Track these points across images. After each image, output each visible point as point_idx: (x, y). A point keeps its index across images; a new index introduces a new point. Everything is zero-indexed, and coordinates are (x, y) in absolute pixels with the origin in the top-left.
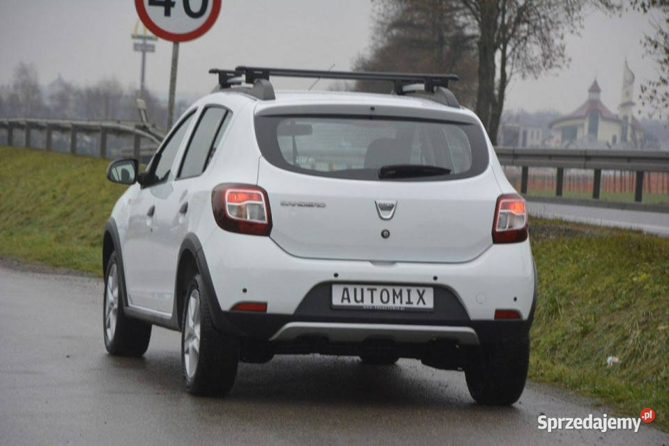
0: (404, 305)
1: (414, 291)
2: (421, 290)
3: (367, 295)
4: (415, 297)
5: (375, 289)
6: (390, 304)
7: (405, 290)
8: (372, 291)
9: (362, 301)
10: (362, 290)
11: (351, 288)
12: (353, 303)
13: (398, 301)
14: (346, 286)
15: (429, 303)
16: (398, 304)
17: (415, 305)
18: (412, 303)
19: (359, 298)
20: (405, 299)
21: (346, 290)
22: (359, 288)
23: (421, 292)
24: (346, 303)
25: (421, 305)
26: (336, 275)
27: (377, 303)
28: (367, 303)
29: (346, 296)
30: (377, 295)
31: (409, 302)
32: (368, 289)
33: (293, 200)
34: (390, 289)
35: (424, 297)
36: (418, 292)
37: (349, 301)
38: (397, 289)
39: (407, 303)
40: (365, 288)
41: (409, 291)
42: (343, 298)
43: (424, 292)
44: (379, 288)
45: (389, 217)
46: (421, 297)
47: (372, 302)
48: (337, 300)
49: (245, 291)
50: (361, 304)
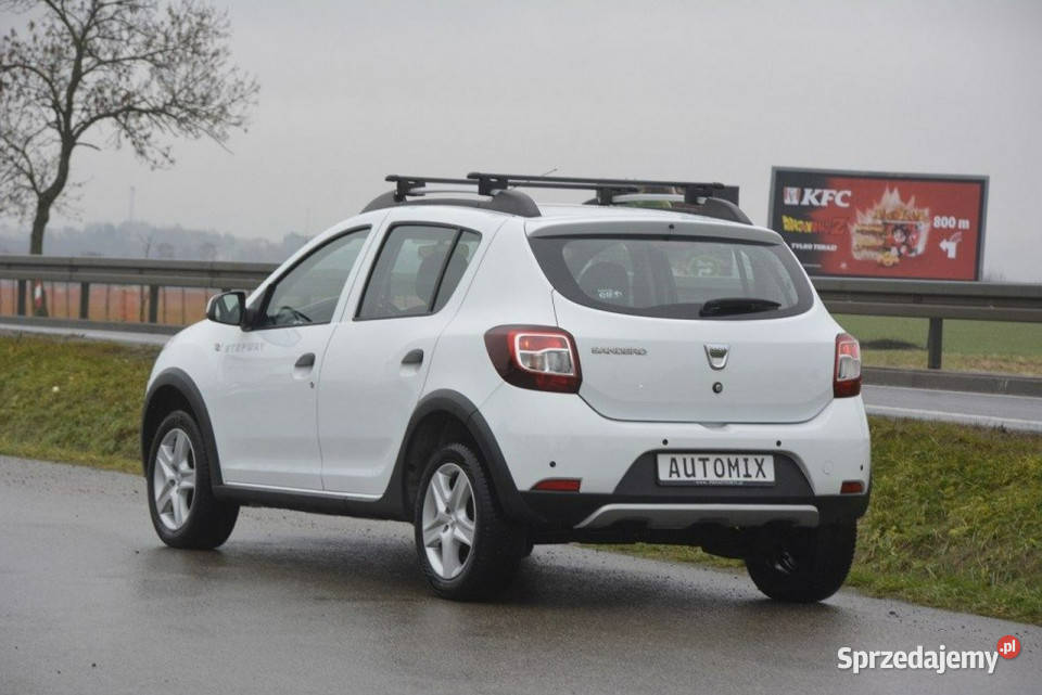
0: (742, 479)
1: (751, 458)
2: (759, 458)
3: (699, 466)
4: (753, 469)
5: (707, 459)
6: (726, 478)
7: (741, 458)
8: (704, 460)
9: (694, 475)
10: (693, 460)
11: (679, 458)
12: (683, 478)
13: (734, 473)
14: (674, 456)
15: (769, 475)
16: (735, 478)
17: (754, 479)
18: (750, 476)
19: (690, 471)
20: (743, 472)
21: (673, 460)
22: (688, 457)
23: (760, 461)
24: (675, 477)
25: (761, 479)
26: (665, 442)
27: (712, 477)
28: (699, 477)
29: (674, 469)
30: (710, 465)
31: (747, 475)
32: (700, 459)
33: (606, 346)
34: (724, 458)
35: (764, 468)
36: (756, 460)
37: (679, 475)
38: (733, 458)
39: (745, 476)
40: (696, 457)
41: (746, 460)
42: (671, 472)
43: (763, 460)
44: (713, 458)
45: (722, 365)
46: (760, 469)
47: (705, 476)
48: (664, 475)
49: (553, 464)
50: (692, 479)
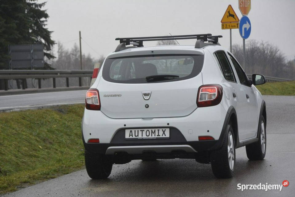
0: (156, 136)
1: (161, 130)
3: (140, 133)
4: (161, 133)
5: (144, 130)
6: (150, 136)
8: (142, 131)
9: (138, 136)
10: (138, 131)
11: (133, 131)
12: (134, 137)
15: (167, 135)
16: (153, 136)
17: (161, 136)
18: (160, 136)
19: (136, 135)
20: (157, 134)
21: (131, 131)
24: (131, 137)
25: (164, 136)
26: (125, 125)
27: (145, 136)
28: (140, 136)
29: (131, 134)
30: (144, 133)
31: (159, 135)
32: (141, 131)
34: (150, 130)
35: (165, 133)
36: (163, 130)
37: (132, 136)
38: (153, 130)
39: (157, 136)
40: (139, 130)
41: (158, 130)
42: (130, 135)
43: (165, 130)
44: (146, 130)
45: (148, 98)
47: (142, 136)
48: (127, 136)
49: (90, 134)
50: (137, 137)
